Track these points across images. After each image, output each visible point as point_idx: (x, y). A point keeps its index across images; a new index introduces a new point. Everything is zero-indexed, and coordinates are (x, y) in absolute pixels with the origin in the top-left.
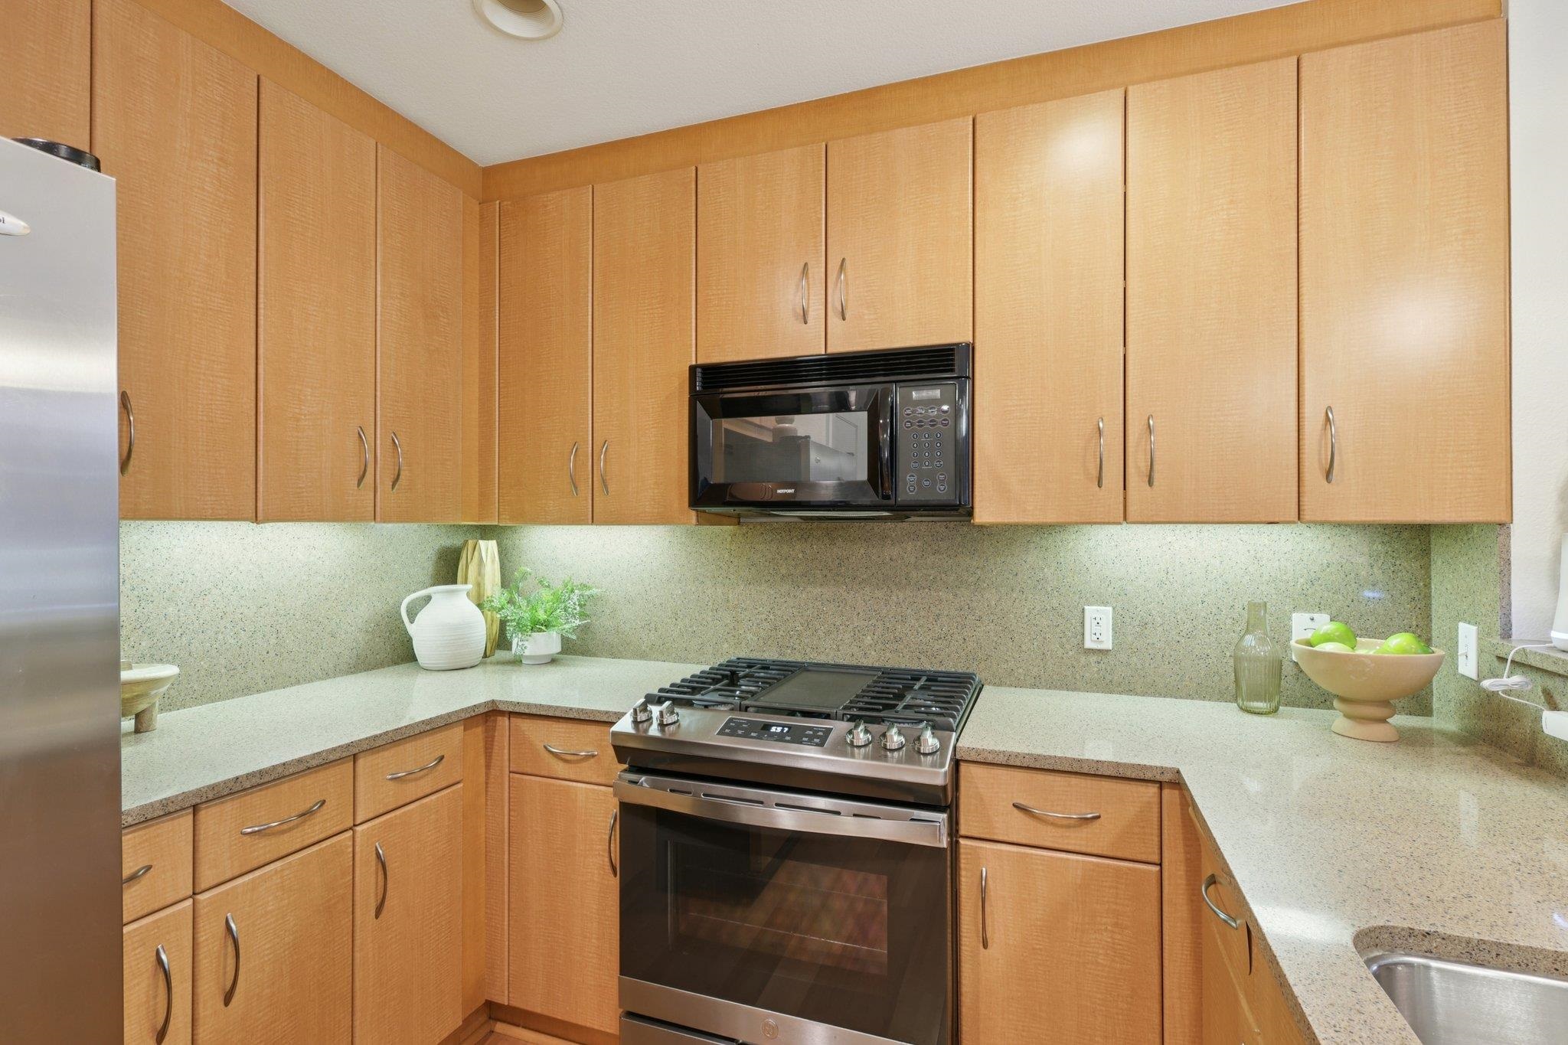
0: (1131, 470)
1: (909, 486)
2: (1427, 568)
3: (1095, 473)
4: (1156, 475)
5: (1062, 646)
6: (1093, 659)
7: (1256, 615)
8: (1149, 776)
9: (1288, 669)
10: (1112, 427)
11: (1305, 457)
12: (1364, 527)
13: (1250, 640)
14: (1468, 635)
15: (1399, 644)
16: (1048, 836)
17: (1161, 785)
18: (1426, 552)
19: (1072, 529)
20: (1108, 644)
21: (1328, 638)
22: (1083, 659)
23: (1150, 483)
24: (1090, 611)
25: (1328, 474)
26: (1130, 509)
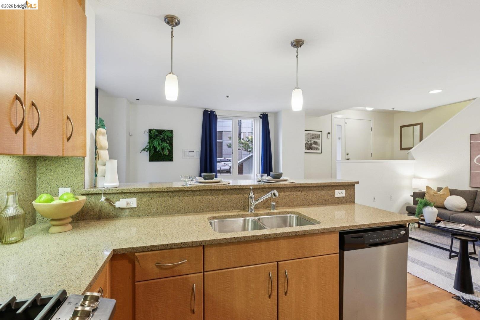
2: (35, 172)
18: (35, 167)
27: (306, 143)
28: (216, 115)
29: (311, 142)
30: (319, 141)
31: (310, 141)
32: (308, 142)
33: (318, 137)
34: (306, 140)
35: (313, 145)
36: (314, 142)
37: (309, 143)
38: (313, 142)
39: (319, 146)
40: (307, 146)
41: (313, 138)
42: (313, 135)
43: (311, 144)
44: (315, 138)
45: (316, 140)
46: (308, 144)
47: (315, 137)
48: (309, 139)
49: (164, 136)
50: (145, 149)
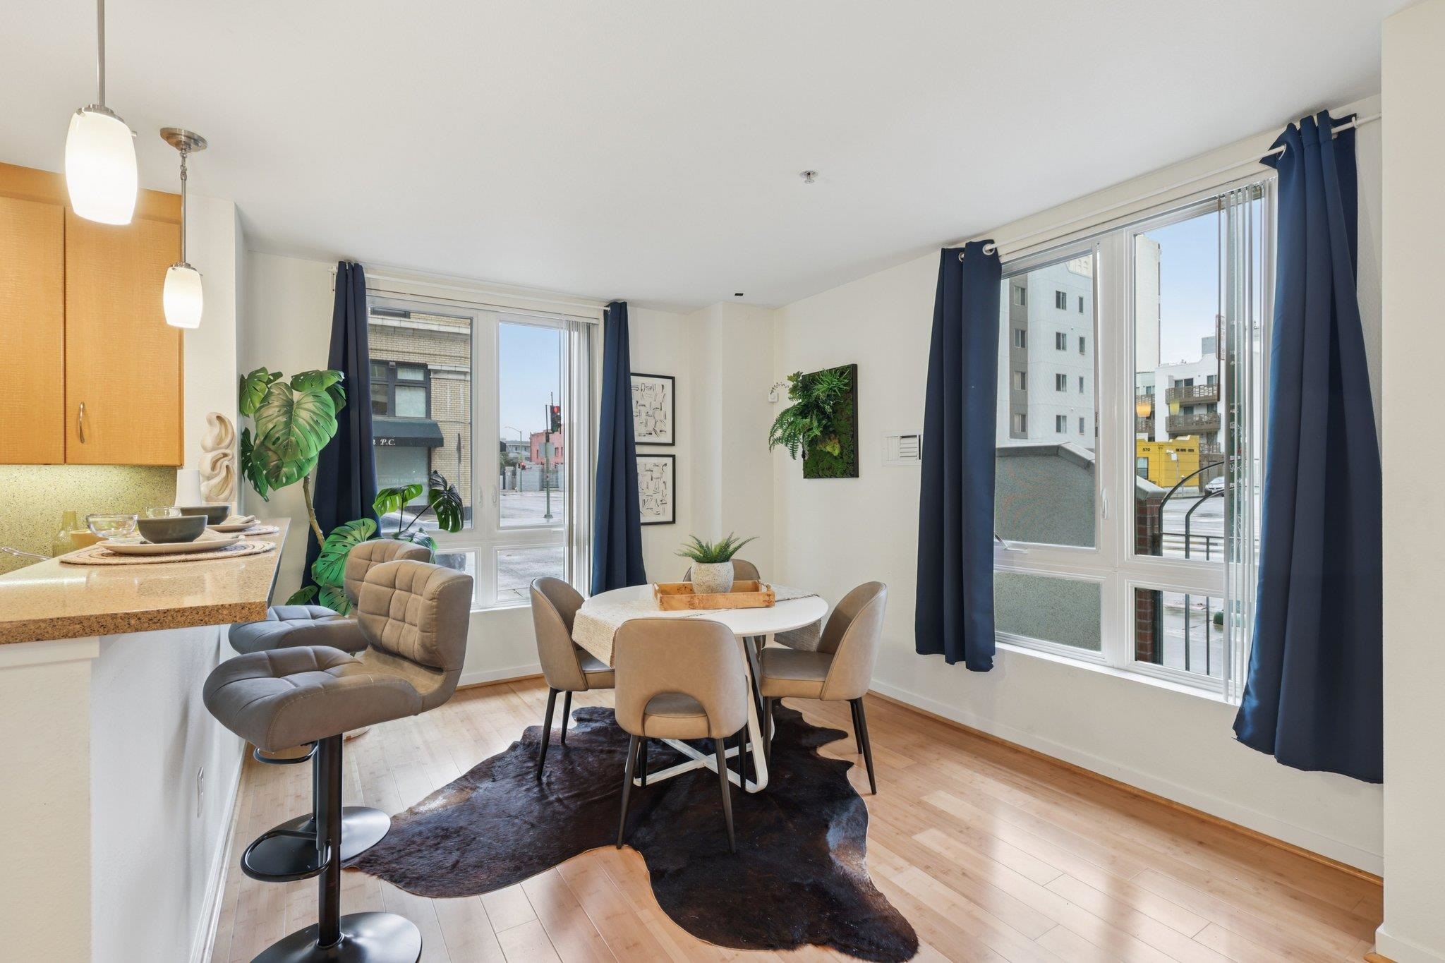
11: (69, 426)
25: (82, 437)
28: (995, 258)
49: (820, 391)
50: (779, 439)
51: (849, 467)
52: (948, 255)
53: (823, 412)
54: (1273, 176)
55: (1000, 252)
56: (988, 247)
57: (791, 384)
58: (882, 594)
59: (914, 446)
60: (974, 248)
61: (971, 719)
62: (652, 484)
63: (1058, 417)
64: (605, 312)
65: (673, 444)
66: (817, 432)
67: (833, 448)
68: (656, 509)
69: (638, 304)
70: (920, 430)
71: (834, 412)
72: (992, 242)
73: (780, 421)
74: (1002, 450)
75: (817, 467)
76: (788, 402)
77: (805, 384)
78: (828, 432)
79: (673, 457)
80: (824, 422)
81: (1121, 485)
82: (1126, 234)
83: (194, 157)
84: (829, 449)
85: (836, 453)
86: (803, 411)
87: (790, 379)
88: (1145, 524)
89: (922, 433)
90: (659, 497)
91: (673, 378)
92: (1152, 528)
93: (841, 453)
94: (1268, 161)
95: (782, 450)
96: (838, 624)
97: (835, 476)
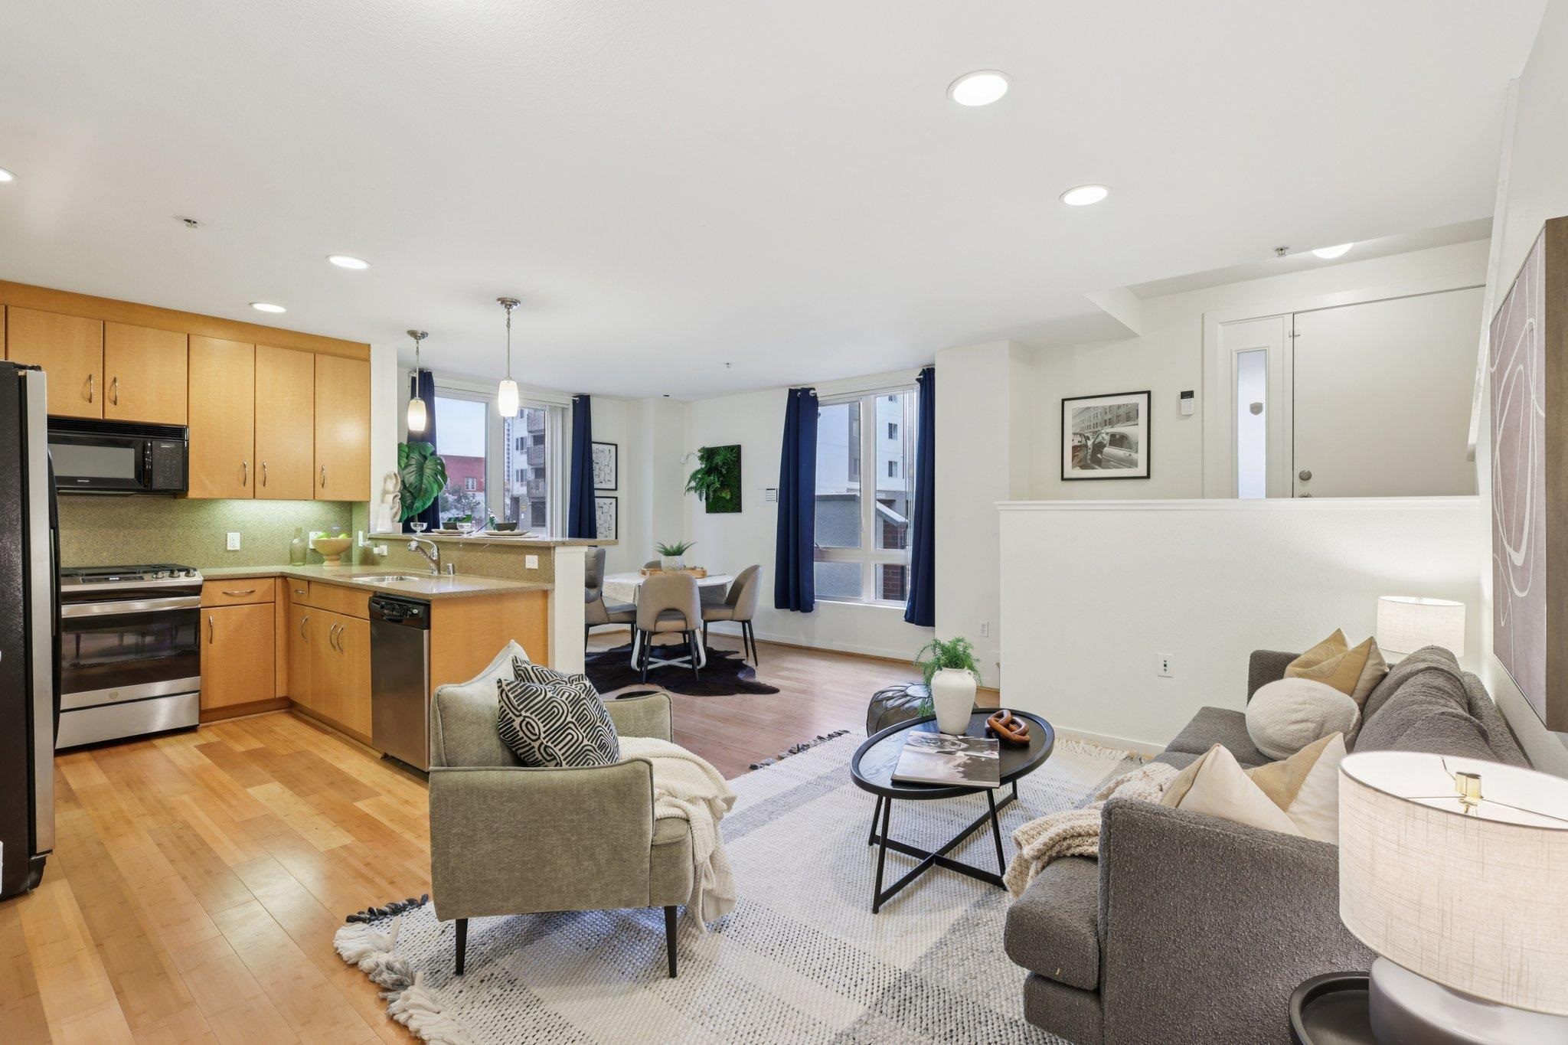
0: (257, 480)
1: (159, 482)
2: (351, 516)
3: (242, 480)
4: (266, 483)
5: (216, 550)
6: (231, 554)
7: (299, 532)
8: (272, 575)
9: (308, 551)
10: (249, 470)
11: (316, 478)
12: (333, 502)
13: (296, 541)
14: (361, 533)
15: (342, 537)
16: (236, 601)
17: (275, 577)
18: (351, 511)
19: (221, 502)
20: (238, 547)
21: (322, 537)
22: (226, 555)
23: (264, 485)
24: (230, 535)
25: (323, 485)
26: (257, 494)
27: (1077, 443)
28: (815, 397)
29: (1100, 439)
30: (1136, 432)
31: (1097, 434)
32: (1088, 438)
33: (1130, 416)
34: (1078, 431)
35: (1109, 450)
36: (1113, 436)
37: (1090, 443)
38: (1107, 438)
39: (1137, 452)
40: (1081, 454)
41: (1110, 423)
42: (1106, 410)
43: (1099, 447)
44: (1118, 421)
45: (1119, 429)
46: (1086, 446)
47: (1118, 416)
48: (1089, 427)
49: (718, 460)
50: (692, 488)
51: (735, 506)
52: (792, 393)
53: (721, 473)
54: (918, 385)
55: (818, 395)
56: (812, 392)
57: (700, 454)
58: (760, 569)
59: (774, 495)
60: (806, 391)
61: (803, 642)
62: (602, 517)
63: (890, 463)
64: (574, 401)
65: (616, 489)
66: (717, 485)
67: (726, 495)
68: (605, 533)
69: (597, 396)
70: (777, 486)
71: (727, 473)
72: (814, 389)
73: (693, 477)
74: (819, 497)
75: (715, 506)
76: (697, 465)
77: (709, 454)
78: (723, 485)
79: (616, 498)
80: (721, 479)
81: (870, 515)
82: (872, 397)
83: (421, 341)
84: (723, 495)
85: (728, 497)
86: (708, 472)
87: (699, 451)
88: (897, 539)
89: (778, 487)
90: (607, 525)
91: (616, 445)
92: (901, 542)
93: (731, 498)
94: (918, 380)
95: (694, 496)
96: (737, 587)
97: (727, 512)
